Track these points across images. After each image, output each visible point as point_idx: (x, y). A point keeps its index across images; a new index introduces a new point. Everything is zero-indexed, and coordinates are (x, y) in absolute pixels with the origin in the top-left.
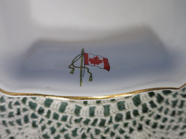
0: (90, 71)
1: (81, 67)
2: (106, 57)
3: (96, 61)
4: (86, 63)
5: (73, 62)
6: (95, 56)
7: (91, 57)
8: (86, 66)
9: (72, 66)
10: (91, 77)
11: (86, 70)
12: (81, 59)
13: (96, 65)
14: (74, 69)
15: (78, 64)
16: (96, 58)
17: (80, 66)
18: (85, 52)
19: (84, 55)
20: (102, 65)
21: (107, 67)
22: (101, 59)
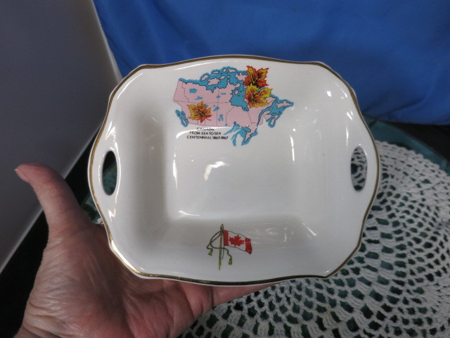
0: (230, 253)
1: (221, 248)
2: (249, 237)
3: (237, 241)
4: (226, 244)
5: (211, 242)
6: (236, 235)
7: (231, 235)
8: (226, 247)
9: (210, 247)
10: (231, 260)
11: (226, 251)
12: (219, 238)
13: (237, 246)
14: (212, 250)
15: (217, 243)
16: (238, 238)
17: (219, 246)
18: (225, 229)
19: (223, 233)
20: (243, 246)
21: (249, 249)
22: (243, 239)
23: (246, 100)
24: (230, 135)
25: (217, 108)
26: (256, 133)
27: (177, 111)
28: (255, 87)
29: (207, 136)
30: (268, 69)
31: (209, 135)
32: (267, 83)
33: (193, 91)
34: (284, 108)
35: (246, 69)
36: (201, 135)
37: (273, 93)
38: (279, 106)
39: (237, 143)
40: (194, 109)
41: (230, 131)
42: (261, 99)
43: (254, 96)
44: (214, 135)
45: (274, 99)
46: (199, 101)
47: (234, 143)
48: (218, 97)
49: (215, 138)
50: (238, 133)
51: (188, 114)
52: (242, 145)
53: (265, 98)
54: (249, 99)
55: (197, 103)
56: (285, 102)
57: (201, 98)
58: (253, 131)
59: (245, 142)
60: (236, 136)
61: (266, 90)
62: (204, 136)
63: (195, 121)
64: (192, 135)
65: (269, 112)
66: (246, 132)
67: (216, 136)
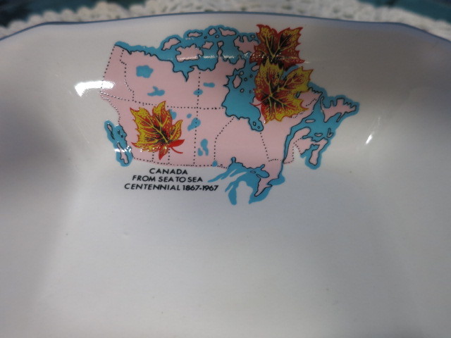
23: (256, 102)
24: (223, 184)
25: (196, 123)
26: (280, 179)
27: (108, 126)
28: (276, 68)
29: (171, 184)
30: (300, 29)
31: (175, 183)
32: (301, 56)
33: (144, 71)
34: (339, 118)
35: (257, 30)
36: (157, 183)
37: (316, 79)
38: (329, 112)
39: (238, 199)
40: (146, 122)
41: (223, 176)
42: (290, 97)
43: (274, 90)
44: (186, 183)
45: (317, 96)
46: (157, 100)
47: (233, 198)
48: (198, 92)
49: (188, 188)
50: (239, 179)
51: (132, 136)
52: (250, 202)
53: (297, 95)
54: (264, 99)
55: (151, 105)
56: (340, 102)
57: (161, 93)
58: (273, 175)
59: (257, 196)
60: (236, 184)
61: (299, 72)
62: (163, 184)
63: (148, 155)
64: (136, 182)
65: (305, 131)
66: (260, 177)
67: (191, 184)
